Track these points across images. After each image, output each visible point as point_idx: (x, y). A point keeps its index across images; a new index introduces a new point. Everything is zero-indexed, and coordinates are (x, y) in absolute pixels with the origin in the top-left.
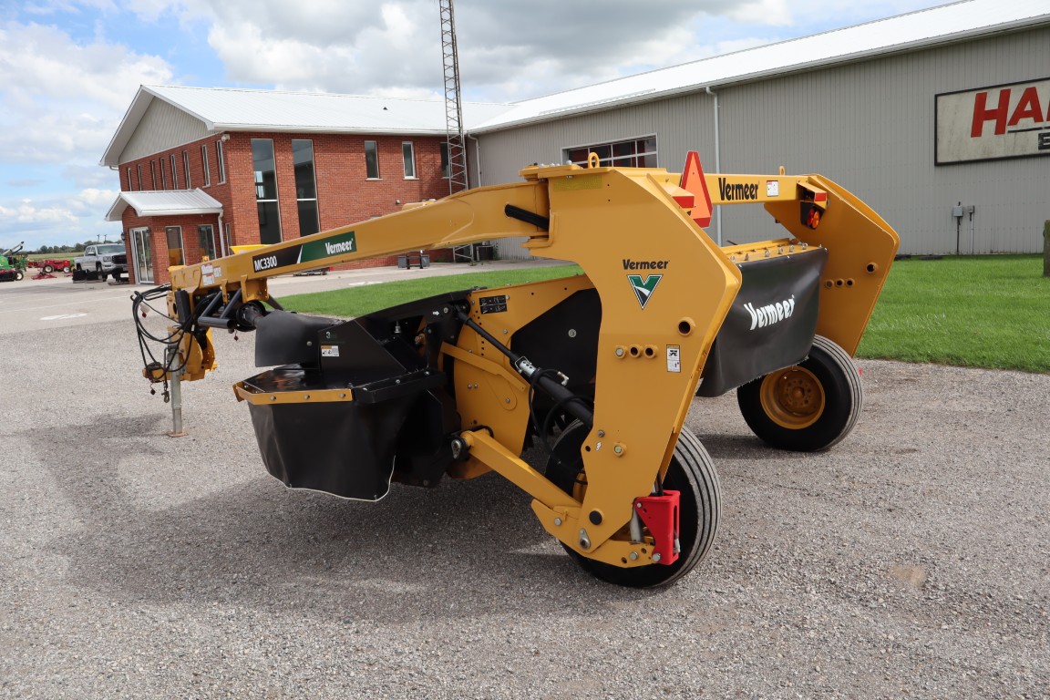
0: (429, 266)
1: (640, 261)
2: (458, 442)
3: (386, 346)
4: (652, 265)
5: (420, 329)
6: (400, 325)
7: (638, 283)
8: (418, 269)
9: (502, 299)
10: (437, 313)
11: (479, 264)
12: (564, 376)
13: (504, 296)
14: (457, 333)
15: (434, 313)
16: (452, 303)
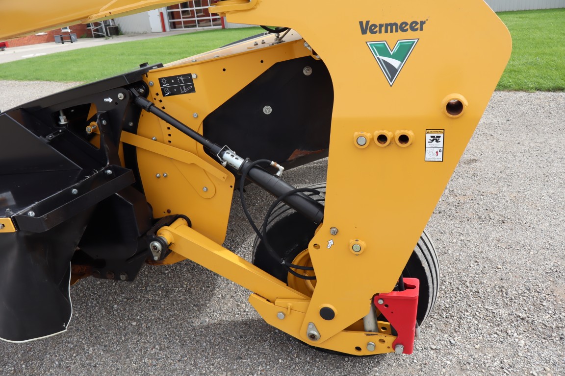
0: (77, 41)
1: (384, 22)
2: (157, 244)
3: (52, 143)
4: (402, 27)
5: (90, 116)
6: (65, 114)
7: (383, 51)
8: (70, 43)
9: (188, 78)
10: (110, 100)
11: (111, 38)
12: (278, 165)
13: (190, 75)
14: (136, 118)
15: (106, 100)
16: (127, 87)
